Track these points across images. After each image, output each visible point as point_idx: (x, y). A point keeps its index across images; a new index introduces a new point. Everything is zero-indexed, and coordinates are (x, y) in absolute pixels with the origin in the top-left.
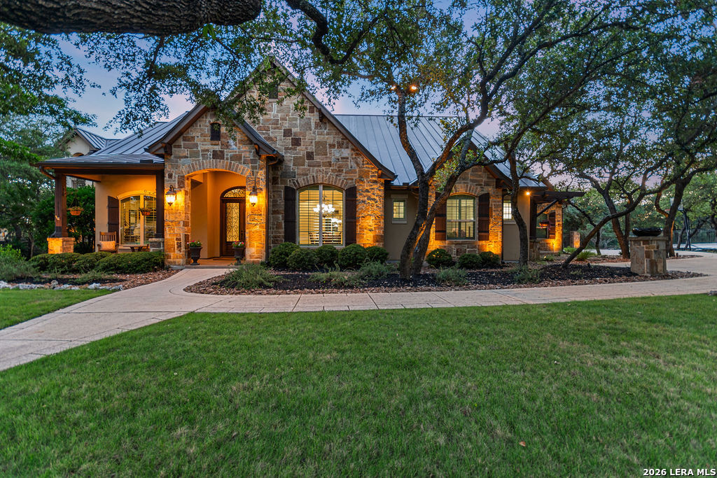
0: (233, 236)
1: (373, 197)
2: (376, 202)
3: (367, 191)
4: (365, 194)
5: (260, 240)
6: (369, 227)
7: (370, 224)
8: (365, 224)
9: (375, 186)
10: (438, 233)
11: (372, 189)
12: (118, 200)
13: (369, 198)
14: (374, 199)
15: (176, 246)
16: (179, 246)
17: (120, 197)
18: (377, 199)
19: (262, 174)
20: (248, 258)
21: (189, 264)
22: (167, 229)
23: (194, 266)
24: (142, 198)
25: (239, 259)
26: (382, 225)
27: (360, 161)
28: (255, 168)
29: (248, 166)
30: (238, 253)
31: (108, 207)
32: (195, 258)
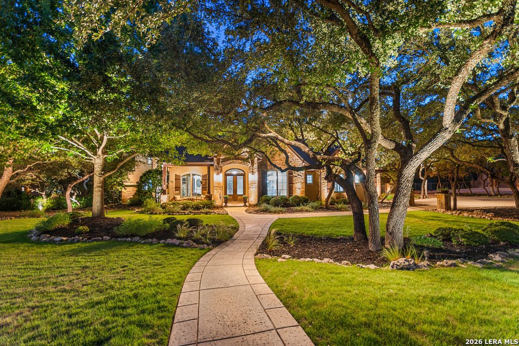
0: (240, 192)
1: (300, 174)
2: (302, 176)
4: (296, 173)
6: (299, 188)
7: (299, 186)
8: (297, 186)
10: (328, 190)
13: (298, 175)
16: (220, 198)
17: (181, 175)
19: (256, 166)
20: (250, 202)
21: (223, 205)
22: (215, 190)
23: (226, 206)
24: (191, 175)
25: (245, 203)
26: (304, 186)
27: (294, 158)
28: (253, 163)
29: (249, 162)
30: (245, 200)
31: (175, 179)
32: (226, 203)
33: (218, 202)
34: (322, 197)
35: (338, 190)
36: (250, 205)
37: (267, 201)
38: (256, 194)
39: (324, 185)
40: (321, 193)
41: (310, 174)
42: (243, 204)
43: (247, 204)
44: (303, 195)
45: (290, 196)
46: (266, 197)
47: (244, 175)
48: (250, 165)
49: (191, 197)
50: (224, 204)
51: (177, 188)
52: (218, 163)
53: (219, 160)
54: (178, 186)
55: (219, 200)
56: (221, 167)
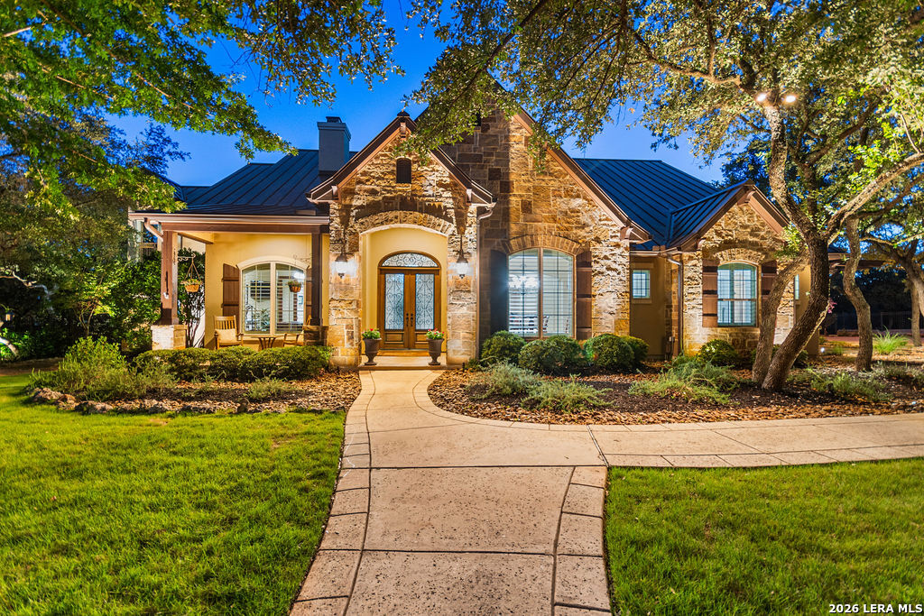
0: (425, 322)
1: (614, 266)
2: (619, 274)
3: (606, 258)
4: (602, 262)
5: (467, 328)
6: (610, 310)
7: (610, 305)
8: (603, 305)
9: (617, 251)
10: (706, 318)
11: (613, 255)
12: (238, 270)
13: (609, 269)
14: (615, 270)
15: (346, 337)
16: (351, 338)
17: (242, 266)
18: (620, 268)
19: (471, 232)
20: (451, 355)
21: (362, 364)
22: (333, 312)
23: (370, 367)
24: (273, 267)
25: (435, 355)
26: (627, 306)
27: (597, 214)
28: (461, 224)
29: (450, 220)
30: (434, 348)
31: (224, 280)
32: (371, 355)
33: (343, 351)
34: (686, 342)
35: (737, 320)
36: (452, 366)
37: (510, 352)
38: (474, 325)
39: (693, 303)
40: (680, 330)
41: (641, 269)
42: (430, 360)
43: (442, 360)
44: (624, 334)
45: (581, 336)
46: (506, 336)
47: (435, 271)
48: (453, 228)
49: (273, 333)
50: (365, 359)
51: (231, 306)
52: (345, 222)
53: (347, 208)
54: (232, 300)
55: (347, 345)
56: (355, 234)
